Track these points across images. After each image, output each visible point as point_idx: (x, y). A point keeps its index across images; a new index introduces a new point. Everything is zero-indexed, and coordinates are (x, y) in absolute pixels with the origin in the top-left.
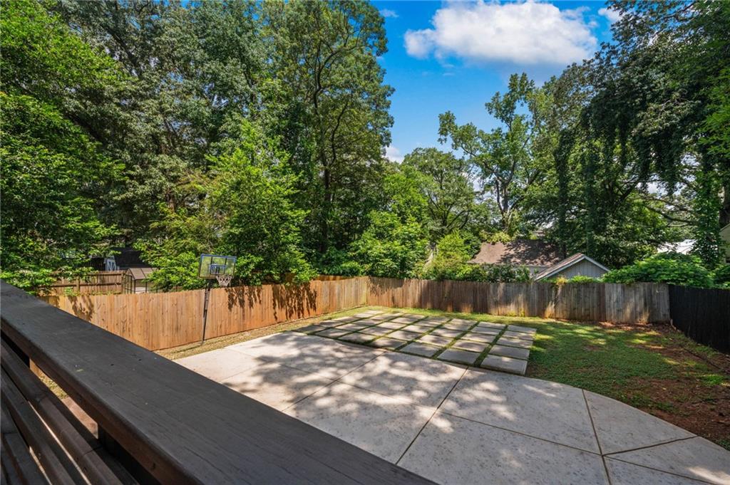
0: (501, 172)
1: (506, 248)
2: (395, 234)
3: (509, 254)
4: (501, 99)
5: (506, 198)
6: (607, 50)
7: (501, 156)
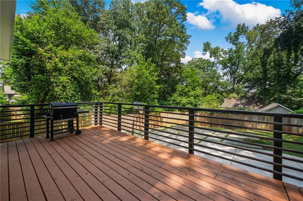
0: (232, 67)
1: (236, 101)
2: (191, 94)
3: (237, 103)
4: (232, 35)
5: (235, 78)
6: (288, 12)
7: (232, 60)
